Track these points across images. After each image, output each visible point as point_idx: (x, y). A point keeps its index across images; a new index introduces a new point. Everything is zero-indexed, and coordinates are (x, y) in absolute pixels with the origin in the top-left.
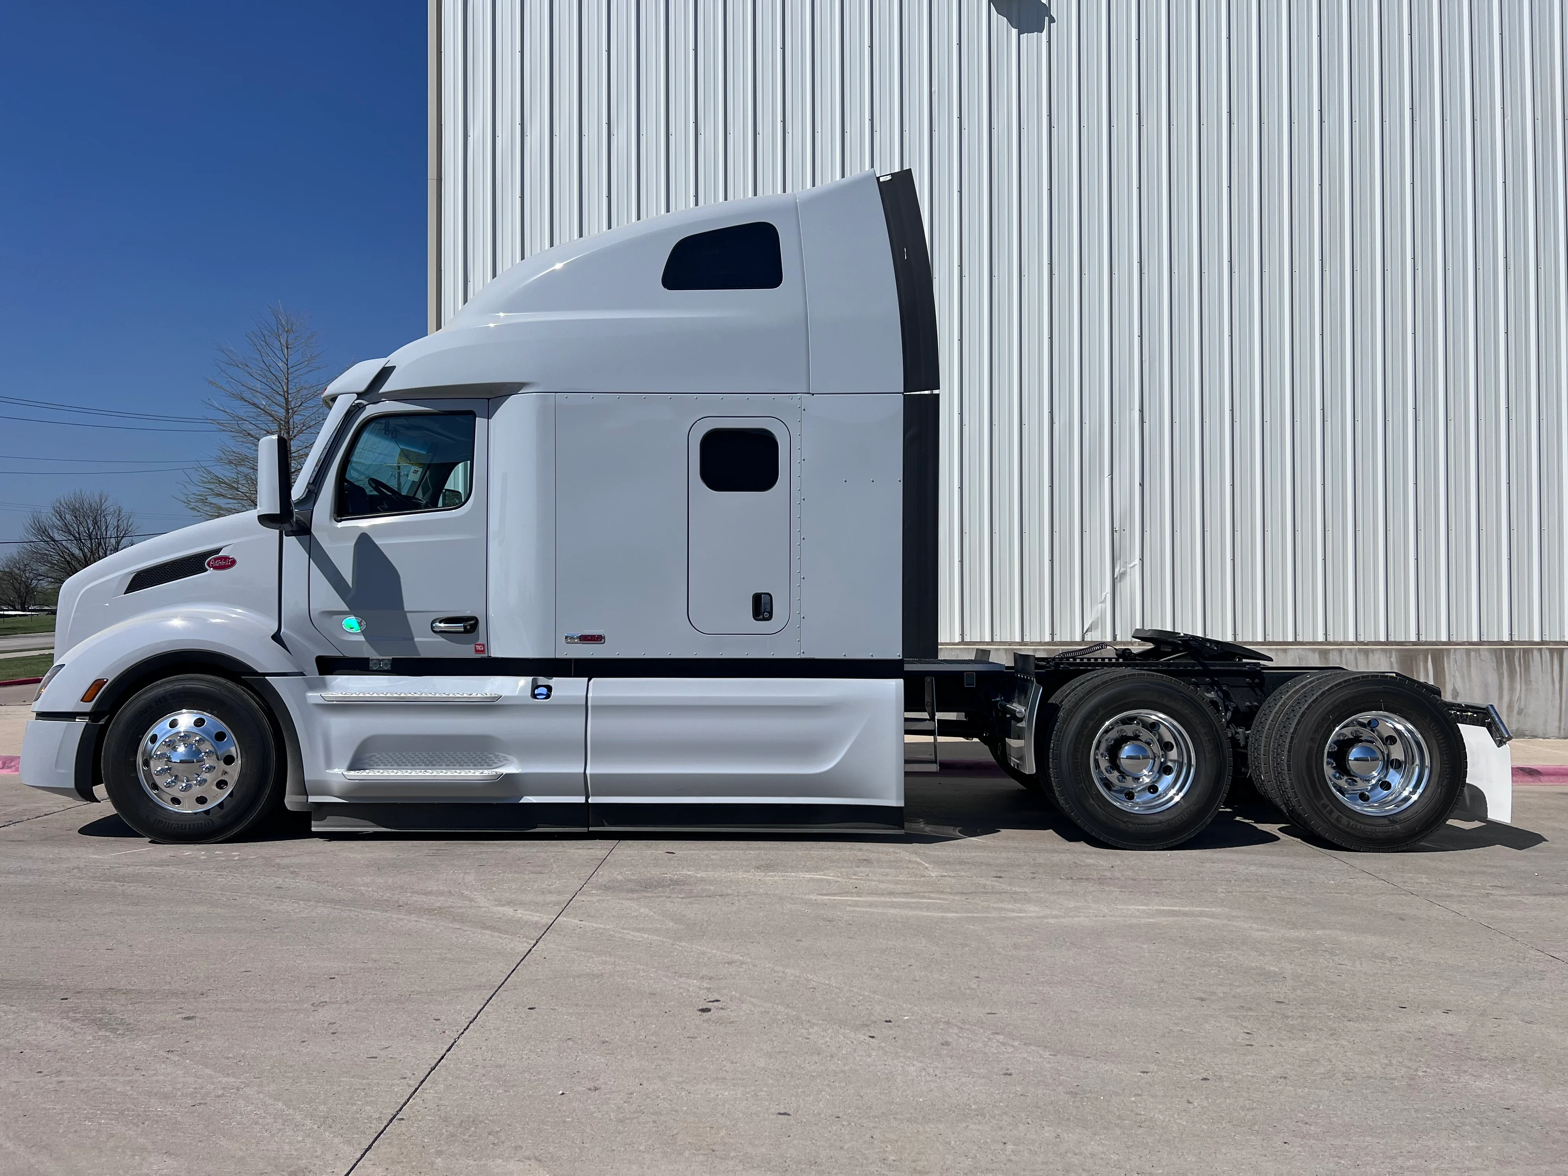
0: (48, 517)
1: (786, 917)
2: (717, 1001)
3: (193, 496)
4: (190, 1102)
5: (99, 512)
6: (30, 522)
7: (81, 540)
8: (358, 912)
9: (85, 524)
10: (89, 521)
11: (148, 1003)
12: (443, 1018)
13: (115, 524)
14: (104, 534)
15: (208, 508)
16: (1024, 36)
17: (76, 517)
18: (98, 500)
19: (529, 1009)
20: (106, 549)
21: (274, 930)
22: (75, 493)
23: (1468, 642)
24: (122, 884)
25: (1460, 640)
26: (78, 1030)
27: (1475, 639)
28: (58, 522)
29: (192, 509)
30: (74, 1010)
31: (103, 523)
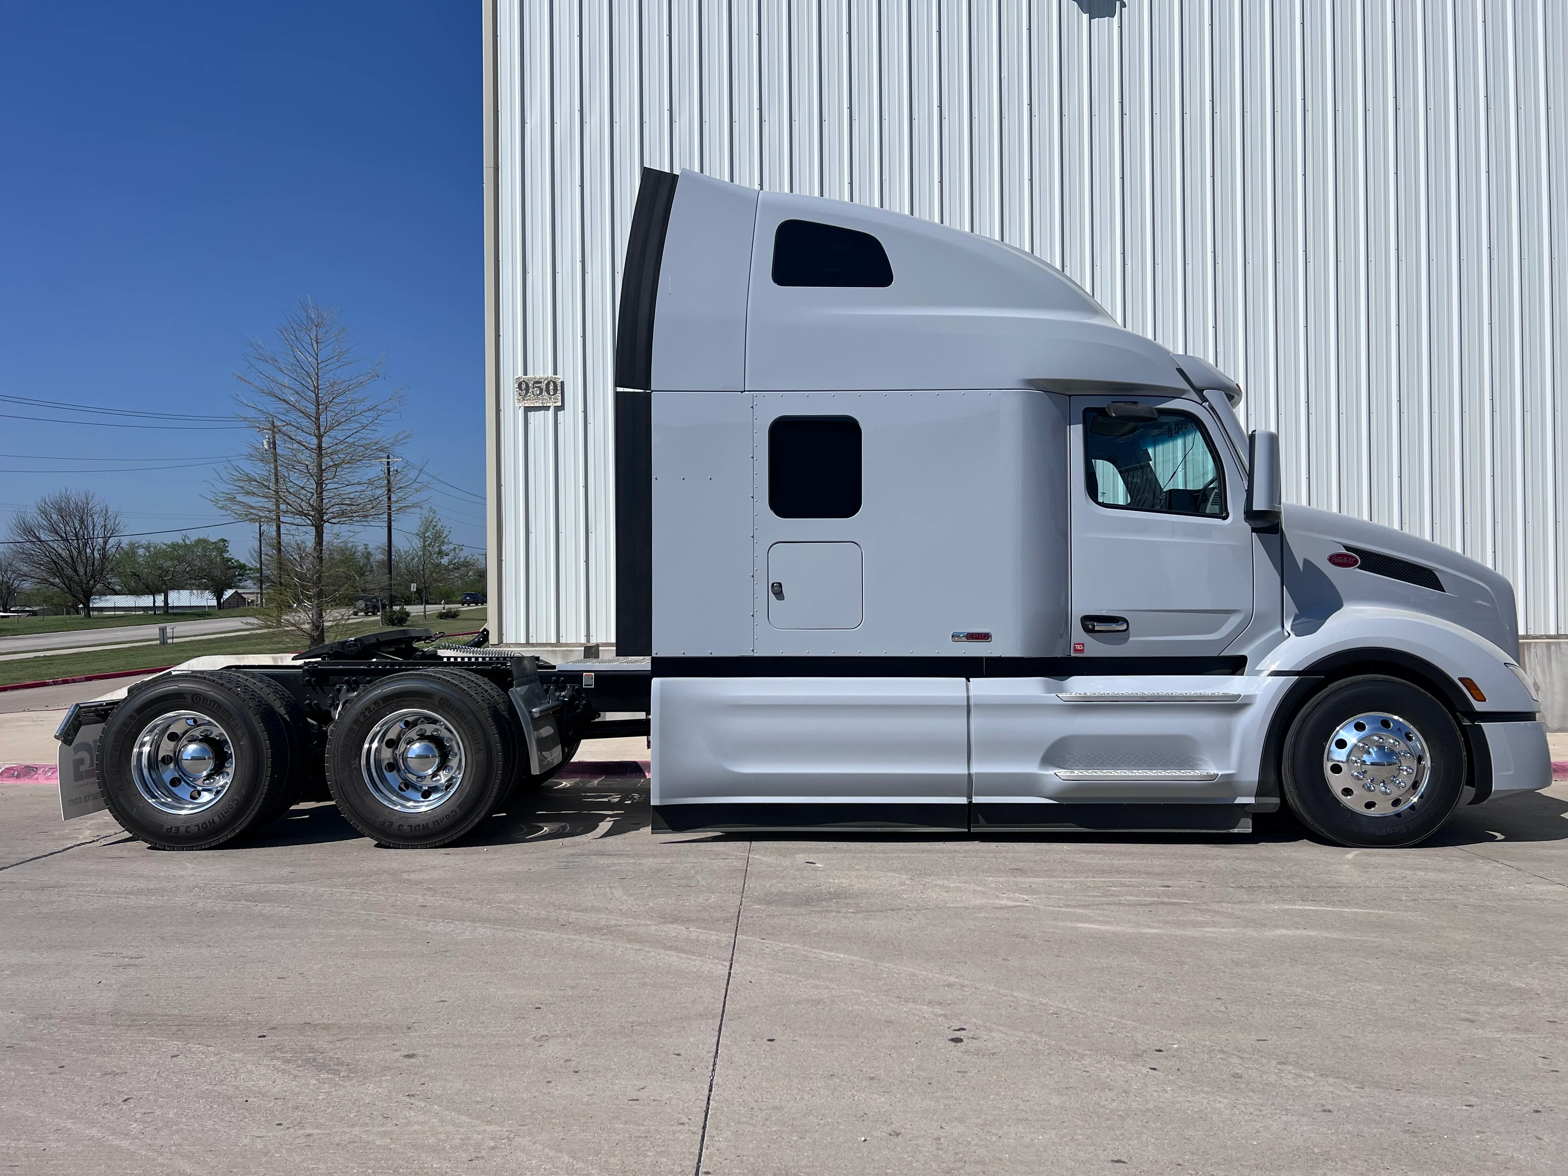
0: (33, 517)
1: (976, 934)
2: (963, 1029)
3: (221, 495)
4: (465, 1156)
5: (86, 511)
6: (14, 521)
7: (68, 540)
8: (523, 932)
9: (71, 524)
10: (75, 521)
11: (357, 1040)
12: (682, 1052)
13: (102, 523)
14: (92, 533)
15: (237, 507)
16: (1095, 21)
17: (62, 516)
18: (84, 500)
19: (768, 1040)
20: (94, 549)
21: (445, 954)
22: (60, 493)
23: (1546, 635)
24: (255, 904)
25: (1538, 633)
26: (295, 1072)
27: (1553, 632)
28: (44, 522)
29: (221, 508)
30: (279, 1048)
31: (90, 523)
